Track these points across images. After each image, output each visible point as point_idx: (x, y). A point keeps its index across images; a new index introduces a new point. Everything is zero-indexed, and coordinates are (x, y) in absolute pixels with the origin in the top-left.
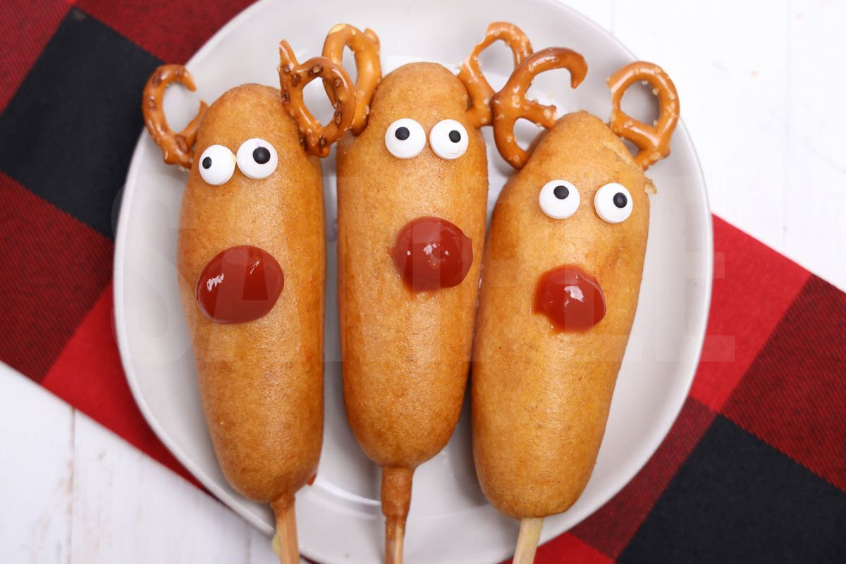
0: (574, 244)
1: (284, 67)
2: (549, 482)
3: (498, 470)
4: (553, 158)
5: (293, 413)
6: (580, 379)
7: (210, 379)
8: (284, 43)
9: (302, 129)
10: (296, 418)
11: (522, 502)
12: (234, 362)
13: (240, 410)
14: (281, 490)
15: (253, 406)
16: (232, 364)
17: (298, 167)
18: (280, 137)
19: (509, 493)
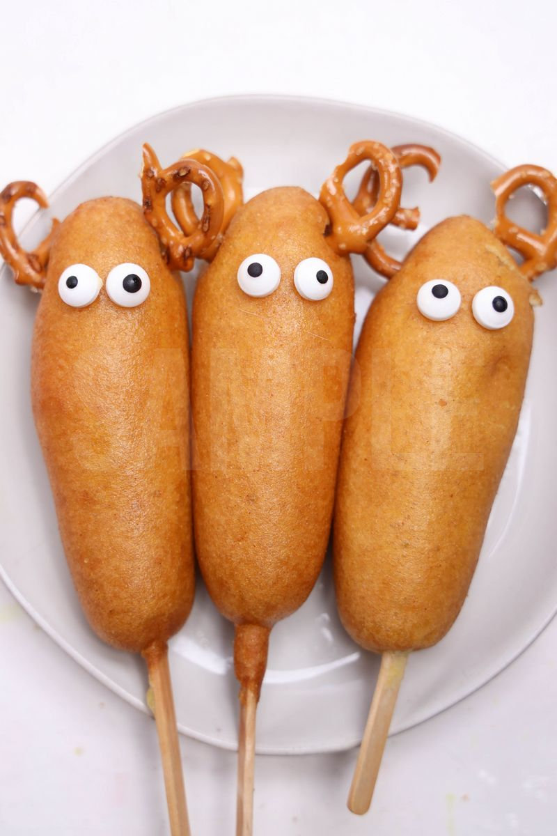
0: (450, 349)
1: (147, 171)
2: (414, 607)
3: (359, 594)
4: (431, 259)
5: (163, 547)
6: (452, 496)
7: (71, 514)
8: (146, 146)
9: (164, 240)
10: (166, 552)
11: (384, 629)
12: (97, 492)
13: (105, 545)
14: (152, 635)
15: (119, 539)
16: (95, 495)
17: (160, 279)
18: (139, 248)
19: (370, 619)
